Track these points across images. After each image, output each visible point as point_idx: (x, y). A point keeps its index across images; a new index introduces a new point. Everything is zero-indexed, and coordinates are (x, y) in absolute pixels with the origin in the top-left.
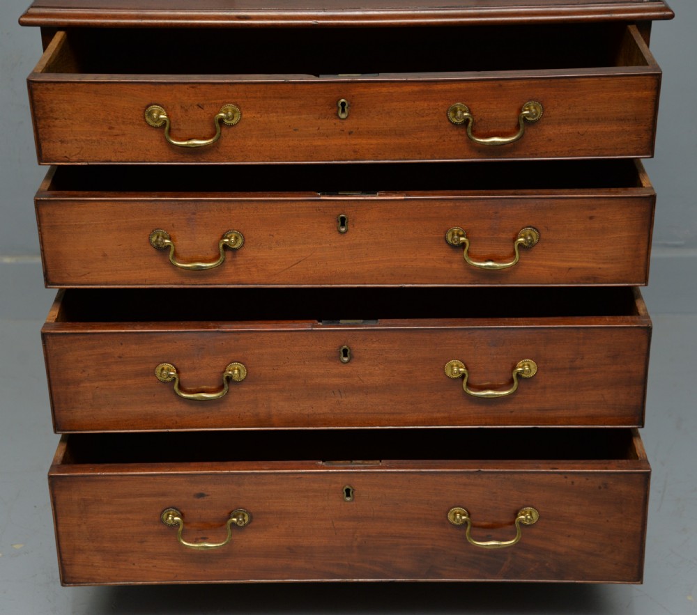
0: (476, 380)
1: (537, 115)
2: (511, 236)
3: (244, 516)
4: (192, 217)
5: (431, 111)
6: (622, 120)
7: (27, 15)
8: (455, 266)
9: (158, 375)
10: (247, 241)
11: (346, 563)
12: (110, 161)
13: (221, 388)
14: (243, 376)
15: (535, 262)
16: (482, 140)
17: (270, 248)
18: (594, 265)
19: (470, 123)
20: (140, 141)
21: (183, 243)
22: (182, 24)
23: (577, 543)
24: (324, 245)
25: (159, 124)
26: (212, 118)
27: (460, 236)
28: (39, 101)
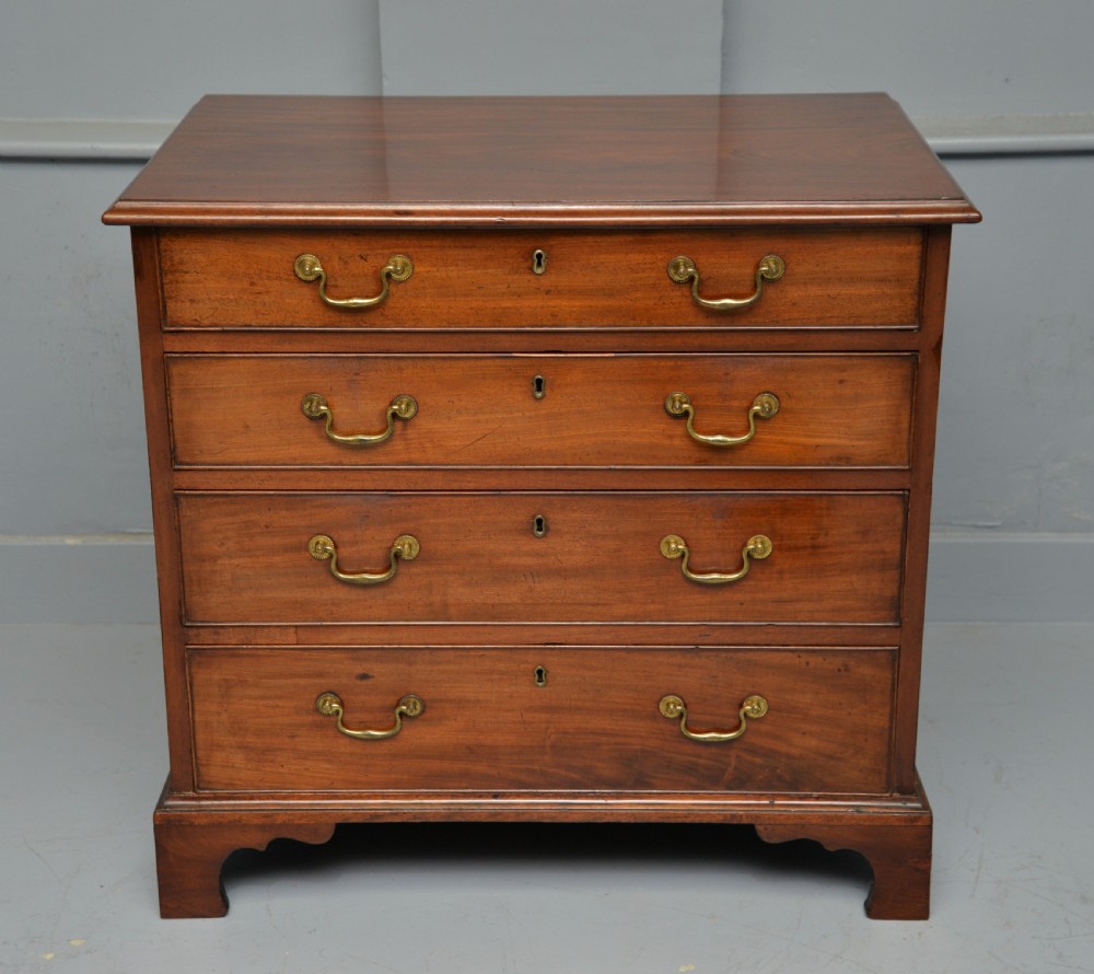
0: (698, 560)
1: (777, 271)
2: (745, 402)
3: (415, 704)
4: (355, 378)
5: (648, 266)
6: (882, 280)
7: (113, 210)
8: (677, 442)
9: (312, 550)
10: (420, 408)
11: (537, 768)
12: (250, 326)
13: (387, 568)
14: (414, 553)
15: (774, 437)
16: (710, 302)
17: (449, 418)
18: (847, 442)
19: (696, 280)
20: (287, 301)
21: (342, 411)
22: (320, 221)
23: (813, 743)
24: (516, 415)
25: (311, 278)
26: (377, 272)
27: (682, 403)
28: (166, 251)
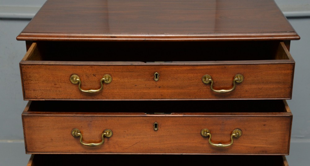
1: (241, 80)
2: (229, 133)
4: (90, 123)
5: (195, 78)
6: (278, 83)
7: (20, 36)
8: (205, 146)
10: (114, 134)
12: (55, 99)
15: (240, 144)
16: (217, 91)
17: (124, 137)
18: (266, 146)
19: (212, 83)
20: (68, 90)
21: (86, 134)
24: (147, 136)
25: (76, 83)
26: (99, 80)
27: (207, 132)
28: (24, 73)
